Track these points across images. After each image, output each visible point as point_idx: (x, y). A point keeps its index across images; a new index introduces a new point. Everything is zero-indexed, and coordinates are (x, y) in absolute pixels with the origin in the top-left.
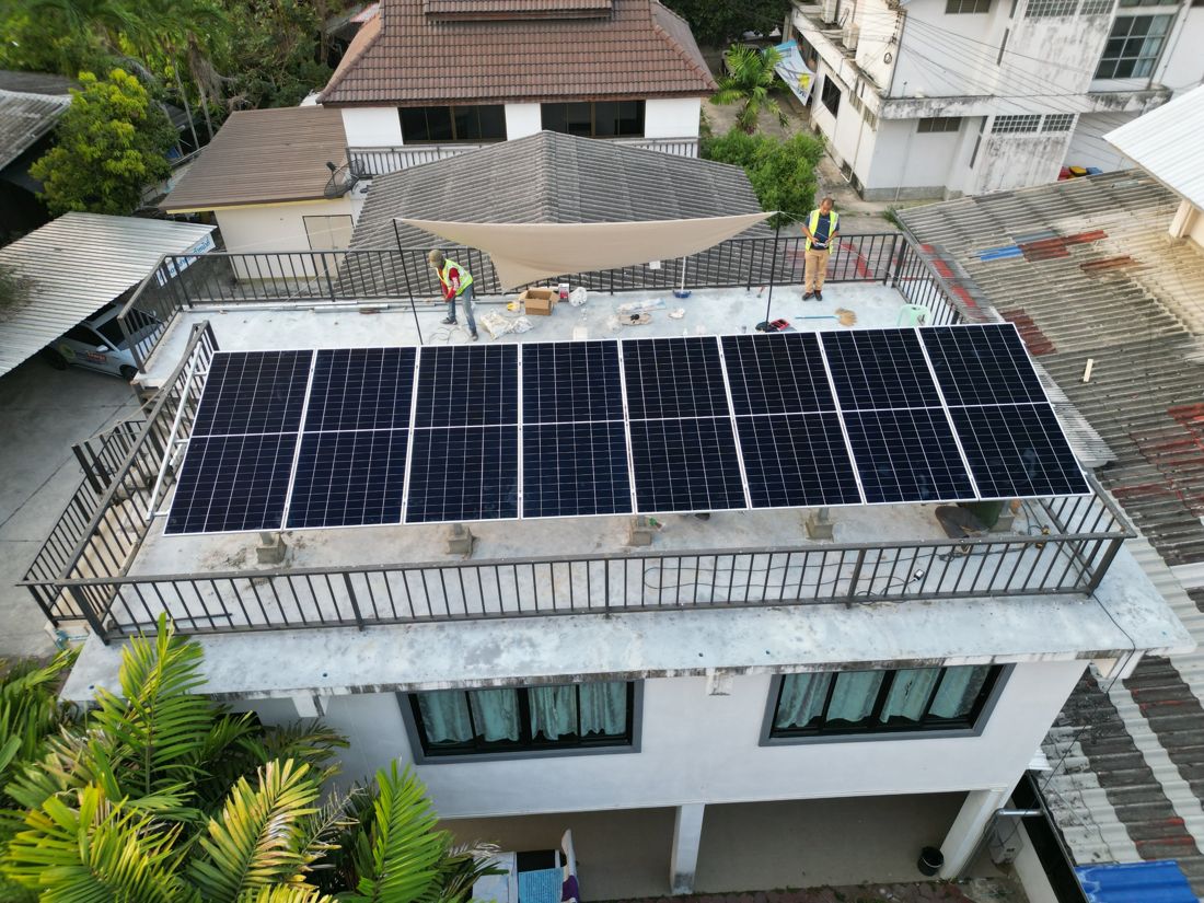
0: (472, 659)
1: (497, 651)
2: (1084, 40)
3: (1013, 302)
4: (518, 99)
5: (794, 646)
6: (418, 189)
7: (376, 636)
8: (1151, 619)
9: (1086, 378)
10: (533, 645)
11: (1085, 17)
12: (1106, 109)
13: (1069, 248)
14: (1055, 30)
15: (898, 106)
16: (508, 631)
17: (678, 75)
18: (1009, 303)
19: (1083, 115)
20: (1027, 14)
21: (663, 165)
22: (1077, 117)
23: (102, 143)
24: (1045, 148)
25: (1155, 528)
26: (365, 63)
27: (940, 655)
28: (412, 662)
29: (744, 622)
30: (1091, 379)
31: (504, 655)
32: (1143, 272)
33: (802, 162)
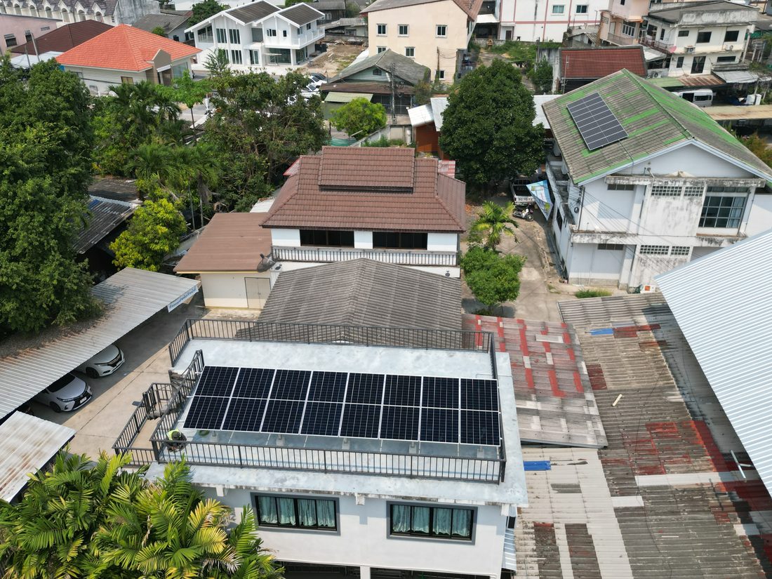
0: (277, 481)
1: (285, 480)
2: (689, 209)
3: (597, 360)
4: (360, 229)
5: (387, 489)
6: (298, 283)
7: (246, 471)
8: (518, 494)
9: (614, 404)
10: (298, 479)
11: (687, 197)
12: (709, 245)
13: (638, 333)
14: (670, 203)
15: (581, 236)
16: (291, 474)
17: (445, 222)
18: (595, 360)
19: (695, 248)
20: (653, 194)
21: (418, 278)
22: (691, 250)
23: (151, 236)
24: (674, 264)
25: (613, 479)
26: (286, 207)
27: (436, 497)
28: (257, 480)
29: (373, 479)
30: (617, 405)
31: (287, 482)
32: (668, 350)
33: (511, 269)
